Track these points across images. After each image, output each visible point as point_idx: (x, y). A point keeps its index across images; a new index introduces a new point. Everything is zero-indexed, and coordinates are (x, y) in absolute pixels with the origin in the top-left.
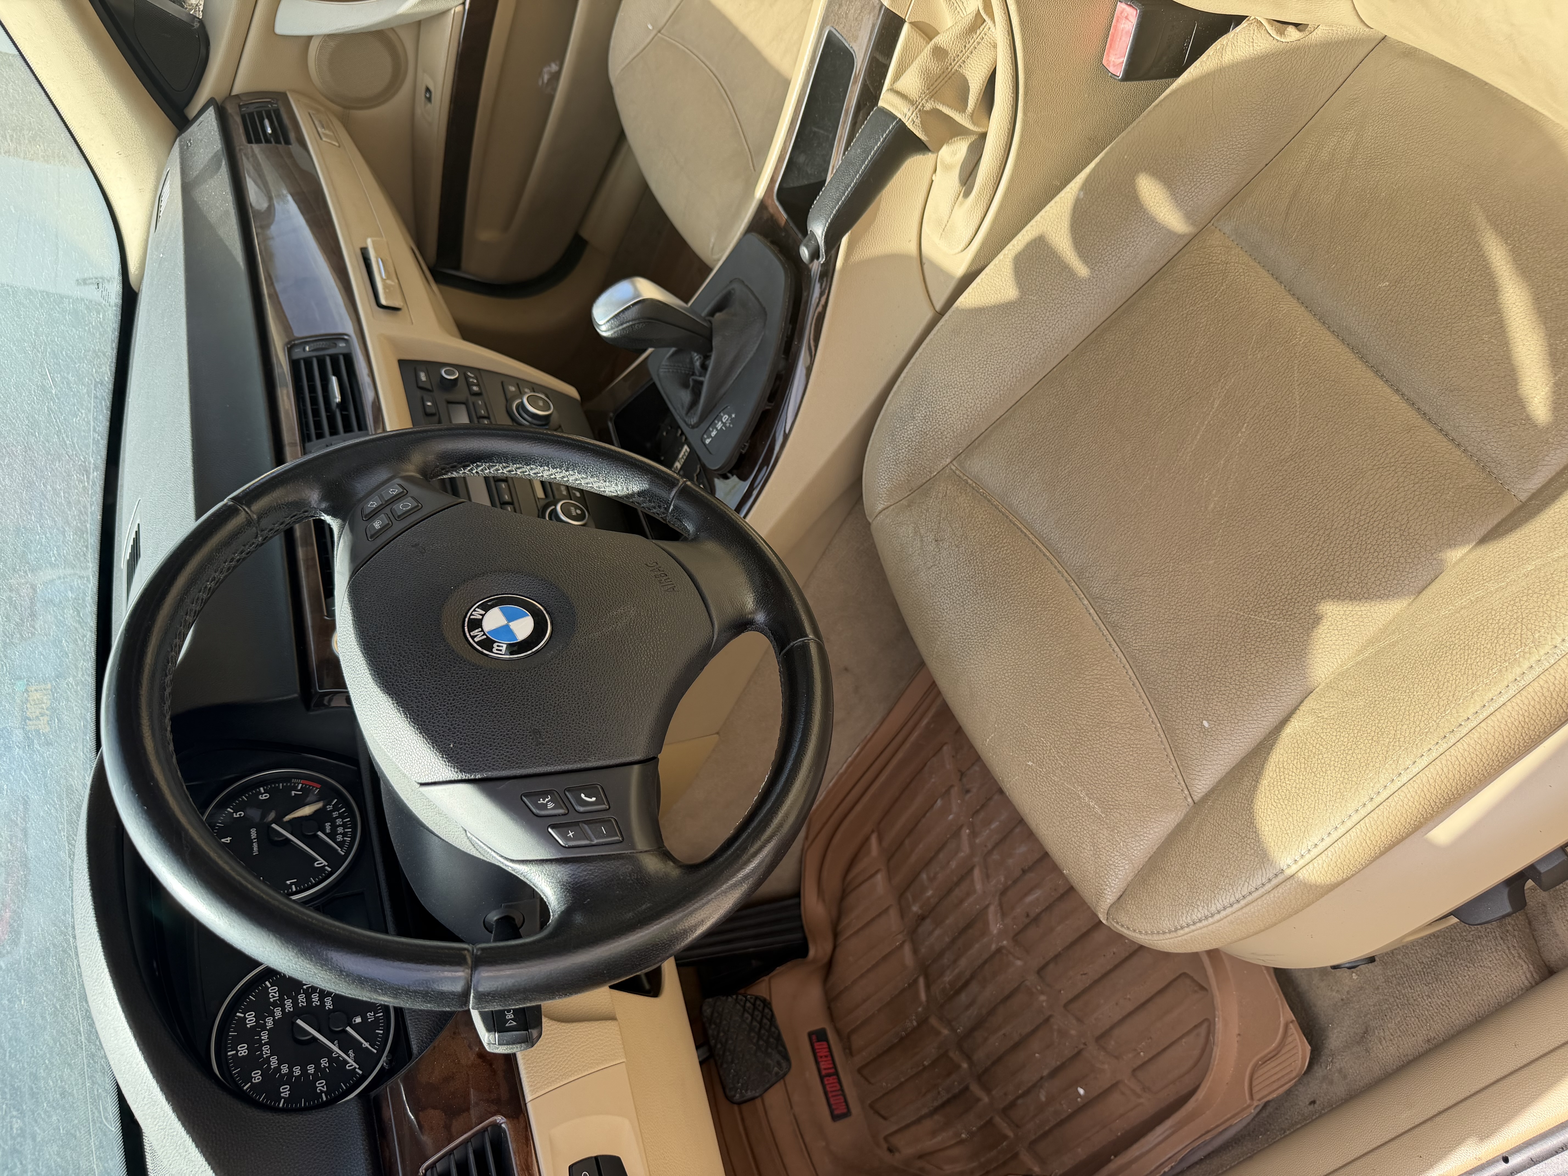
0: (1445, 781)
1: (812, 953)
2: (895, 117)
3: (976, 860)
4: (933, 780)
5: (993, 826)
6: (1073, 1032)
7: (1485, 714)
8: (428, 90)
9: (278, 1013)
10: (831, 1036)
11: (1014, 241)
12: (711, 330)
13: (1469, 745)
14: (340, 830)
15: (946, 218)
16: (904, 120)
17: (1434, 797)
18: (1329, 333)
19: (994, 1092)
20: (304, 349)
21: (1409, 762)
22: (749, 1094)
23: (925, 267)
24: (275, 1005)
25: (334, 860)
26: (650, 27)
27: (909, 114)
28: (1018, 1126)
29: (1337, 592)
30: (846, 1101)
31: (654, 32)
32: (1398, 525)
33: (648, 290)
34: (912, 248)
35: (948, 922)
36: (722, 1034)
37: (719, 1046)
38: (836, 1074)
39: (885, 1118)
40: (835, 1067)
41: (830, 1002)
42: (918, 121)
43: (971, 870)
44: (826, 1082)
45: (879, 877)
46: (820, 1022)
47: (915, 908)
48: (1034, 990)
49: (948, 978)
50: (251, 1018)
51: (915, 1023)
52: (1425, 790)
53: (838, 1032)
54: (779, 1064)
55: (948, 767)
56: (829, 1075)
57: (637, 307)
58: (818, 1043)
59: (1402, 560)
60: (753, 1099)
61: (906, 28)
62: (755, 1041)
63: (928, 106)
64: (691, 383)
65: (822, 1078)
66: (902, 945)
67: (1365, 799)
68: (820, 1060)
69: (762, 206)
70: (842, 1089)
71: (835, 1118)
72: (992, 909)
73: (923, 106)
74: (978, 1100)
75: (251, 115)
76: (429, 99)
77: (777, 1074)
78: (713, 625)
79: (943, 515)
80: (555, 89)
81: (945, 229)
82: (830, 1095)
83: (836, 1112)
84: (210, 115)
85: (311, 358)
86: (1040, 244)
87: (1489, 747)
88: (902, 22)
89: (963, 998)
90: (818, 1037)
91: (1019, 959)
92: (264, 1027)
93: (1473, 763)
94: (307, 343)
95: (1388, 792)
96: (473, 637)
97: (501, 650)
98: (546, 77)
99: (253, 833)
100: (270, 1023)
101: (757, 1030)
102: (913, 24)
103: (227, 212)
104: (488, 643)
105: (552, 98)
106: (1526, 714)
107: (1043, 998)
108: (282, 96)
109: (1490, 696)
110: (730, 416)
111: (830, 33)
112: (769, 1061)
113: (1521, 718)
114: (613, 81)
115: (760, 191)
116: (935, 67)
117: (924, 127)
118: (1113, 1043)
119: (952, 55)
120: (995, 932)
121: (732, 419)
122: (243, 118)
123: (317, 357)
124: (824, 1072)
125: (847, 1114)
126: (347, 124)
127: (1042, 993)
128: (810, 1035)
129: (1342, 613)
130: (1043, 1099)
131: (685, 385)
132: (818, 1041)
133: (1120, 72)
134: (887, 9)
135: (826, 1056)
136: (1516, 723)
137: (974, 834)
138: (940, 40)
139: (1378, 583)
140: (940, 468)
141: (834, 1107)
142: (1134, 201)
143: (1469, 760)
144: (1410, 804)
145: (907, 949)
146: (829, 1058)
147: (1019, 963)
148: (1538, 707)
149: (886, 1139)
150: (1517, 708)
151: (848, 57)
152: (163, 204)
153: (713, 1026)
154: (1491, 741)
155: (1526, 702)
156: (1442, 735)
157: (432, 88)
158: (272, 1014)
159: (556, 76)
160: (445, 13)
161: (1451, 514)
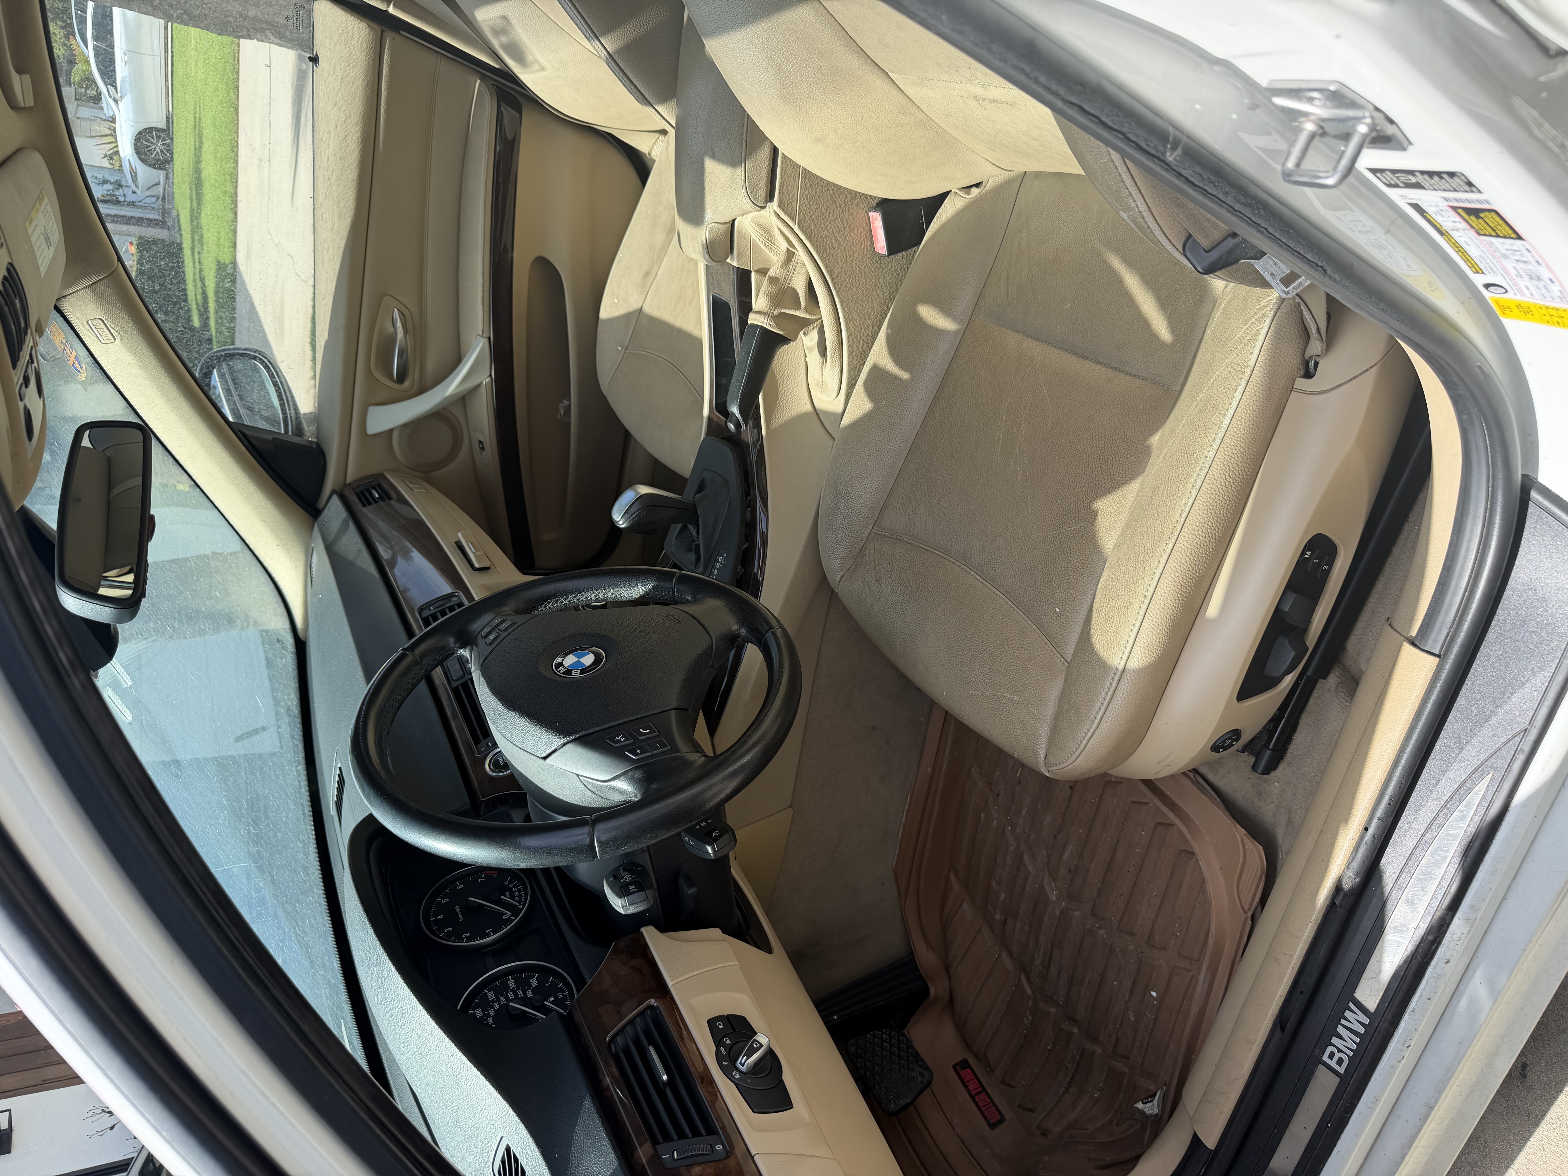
0: (1182, 565)
1: (932, 992)
2: (758, 326)
3: (1022, 847)
4: (973, 800)
5: (1024, 813)
6: (1131, 947)
7: (1185, 514)
8: (481, 442)
9: (496, 1006)
10: (972, 1061)
11: (862, 375)
12: (695, 505)
13: (1184, 537)
14: (516, 894)
15: (821, 380)
16: (764, 326)
17: (1181, 579)
18: (1052, 348)
19: (1101, 1039)
20: (430, 610)
21: (1156, 563)
22: (903, 1102)
23: (820, 416)
24: (493, 1001)
25: (515, 911)
26: (620, 348)
27: (766, 321)
28: (1128, 1058)
29: (1101, 493)
30: (998, 1109)
31: (623, 351)
32: (1119, 437)
33: (644, 490)
34: (809, 407)
35: (1021, 911)
36: (868, 1064)
37: (868, 1073)
38: (985, 1090)
39: (1032, 1111)
40: (982, 1085)
41: (961, 1028)
42: (773, 323)
43: (1022, 858)
44: (977, 1100)
45: (965, 905)
46: (961, 1054)
47: (998, 917)
48: (1094, 929)
49: (1038, 962)
50: (479, 1012)
51: (1031, 1018)
52: (1172, 576)
53: (976, 1056)
54: (922, 1074)
55: (980, 784)
56: (979, 1093)
57: (638, 501)
58: (963, 1071)
59: (1129, 456)
60: (907, 1106)
61: (753, 274)
62: (897, 1062)
63: (776, 313)
64: (694, 547)
65: (973, 1097)
66: (1000, 955)
67: (1142, 598)
68: (967, 1084)
69: (710, 419)
70: (993, 1103)
71: (993, 1126)
72: (1046, 881)
73: (773, 313)
74: (1094, 1053)
75: (362, 492)
76: (483, 449)
77: (921, 1082)
78: (712, 639)
79: (877, 563)
80: (570, 417)
81: (822, 386)
82: (983, 1109)
83: (992, 1121)
84: (335, 500)
85: (435, 613)
86: (875, 368)
87: (1197, 533)
88: (749, 272)
89: (1053, 970)
90: (961, 1066)
91: (1076, 910)
92: (489, 1016)
93: (1193, 547)
94: (431, 605)
95: (1153, 587)
96: (559, 672)
97: (576, 673)
98: (562, 411)
99: (457, 909)
100: (492, 1013)
101: (897, 1053)
102: (755, 271)
103: (359, 550)
104: (569, 672)
105: (569, 423)
106: (1208, 504)
107: (1101, 932)
108: (382, 475)
109: (1184, 502)
110: (723, 556)
111: (713, 296)
112: (913, 1074)
113: (1206, 508)
114: (605, 393)
115: (706, 412)
116: (773, 289)
117: (778, 326)
118: (1157, 937)
119: (782, 278)
120: (1054, 899)
121: (725, 558)
122: (357, 495)
123: (439, 611)
124: (973, 1093)
125: (1002, 1120)
126: (429, 481)
127: (1100, 928)
128: (954, 1067)
129: (1108, 503)
130: (1132, 1019)
131: (690, 550)
132: (962, 1069)
133: (885, 252)
134: (738, 268)
135: (972, 1080)
136: (1205, 512)
137: (1014, 827)
138: (772, 272)
139: (1121, 476)
140: (866, 534)
141: (989, 1118)
142: (919, 321)
143: (1189, 546)
144: (1168, 589)
145: (1005, 956)
146: (975, 1080)
147: (1078, 913)
148: (1213, 497)
149: (1038, 1127)
150: (1201, 503)
151: (726, 306)
152: (314, 570)
153: (860, 1060)
154: (1196, 529)
155: (1204, 497)
156: (1167, 538)
157: (482, 440)
158: (493, 1007)
159: (568, 409)
160: (478, 386)
161: (1145, 417)
